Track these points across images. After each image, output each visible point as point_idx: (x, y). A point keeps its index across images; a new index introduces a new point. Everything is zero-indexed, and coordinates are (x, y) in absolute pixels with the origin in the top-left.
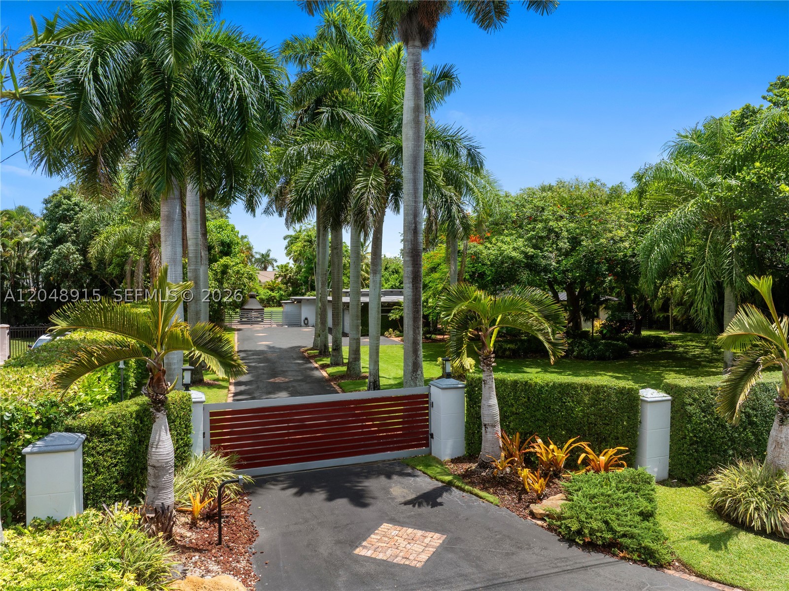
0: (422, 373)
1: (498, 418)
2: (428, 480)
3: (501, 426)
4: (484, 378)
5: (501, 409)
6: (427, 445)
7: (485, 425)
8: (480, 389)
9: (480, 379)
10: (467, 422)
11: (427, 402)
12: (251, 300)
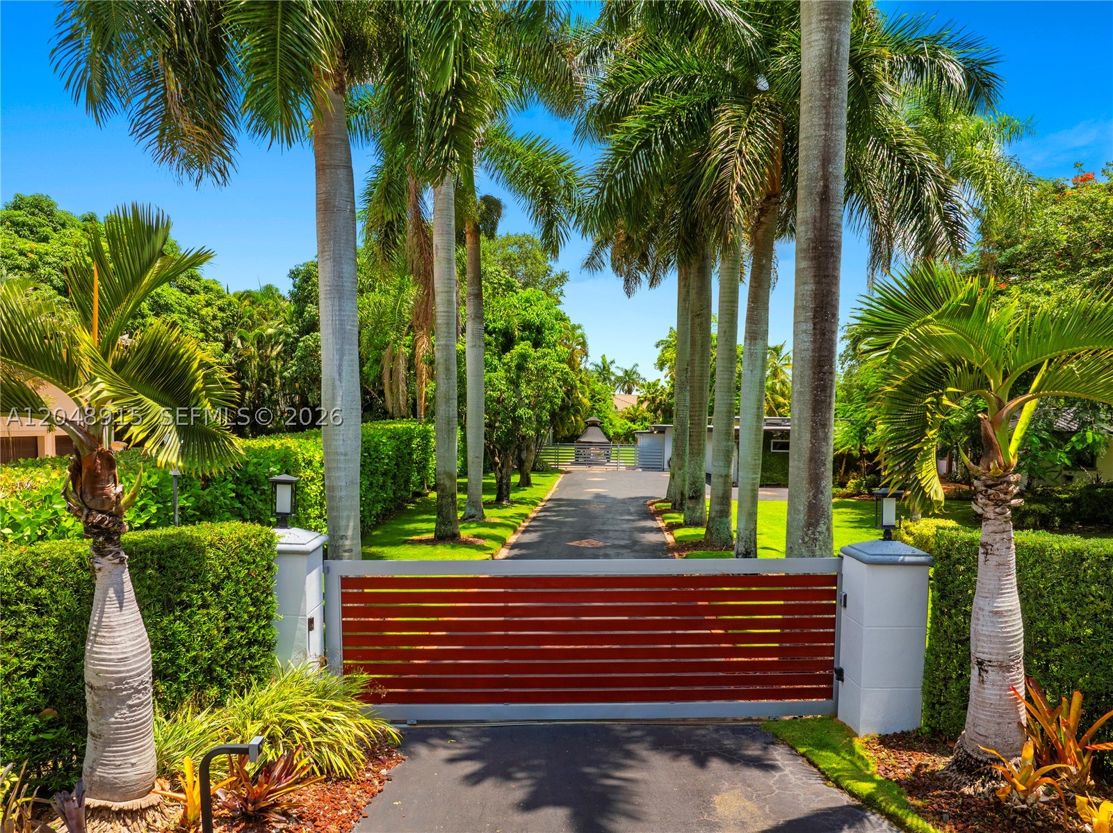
0: (829, 529)
1: (1020, 648)
2: (818, 784)
3: (1027, 670)
4: (984, 540)
5: (1029, 624)
6: (829, 694)
7: (980, 663)
8: (972, 570)
9: (971, 543)
10: (931, 650)
11: (833, 595)
12: (591, 429)
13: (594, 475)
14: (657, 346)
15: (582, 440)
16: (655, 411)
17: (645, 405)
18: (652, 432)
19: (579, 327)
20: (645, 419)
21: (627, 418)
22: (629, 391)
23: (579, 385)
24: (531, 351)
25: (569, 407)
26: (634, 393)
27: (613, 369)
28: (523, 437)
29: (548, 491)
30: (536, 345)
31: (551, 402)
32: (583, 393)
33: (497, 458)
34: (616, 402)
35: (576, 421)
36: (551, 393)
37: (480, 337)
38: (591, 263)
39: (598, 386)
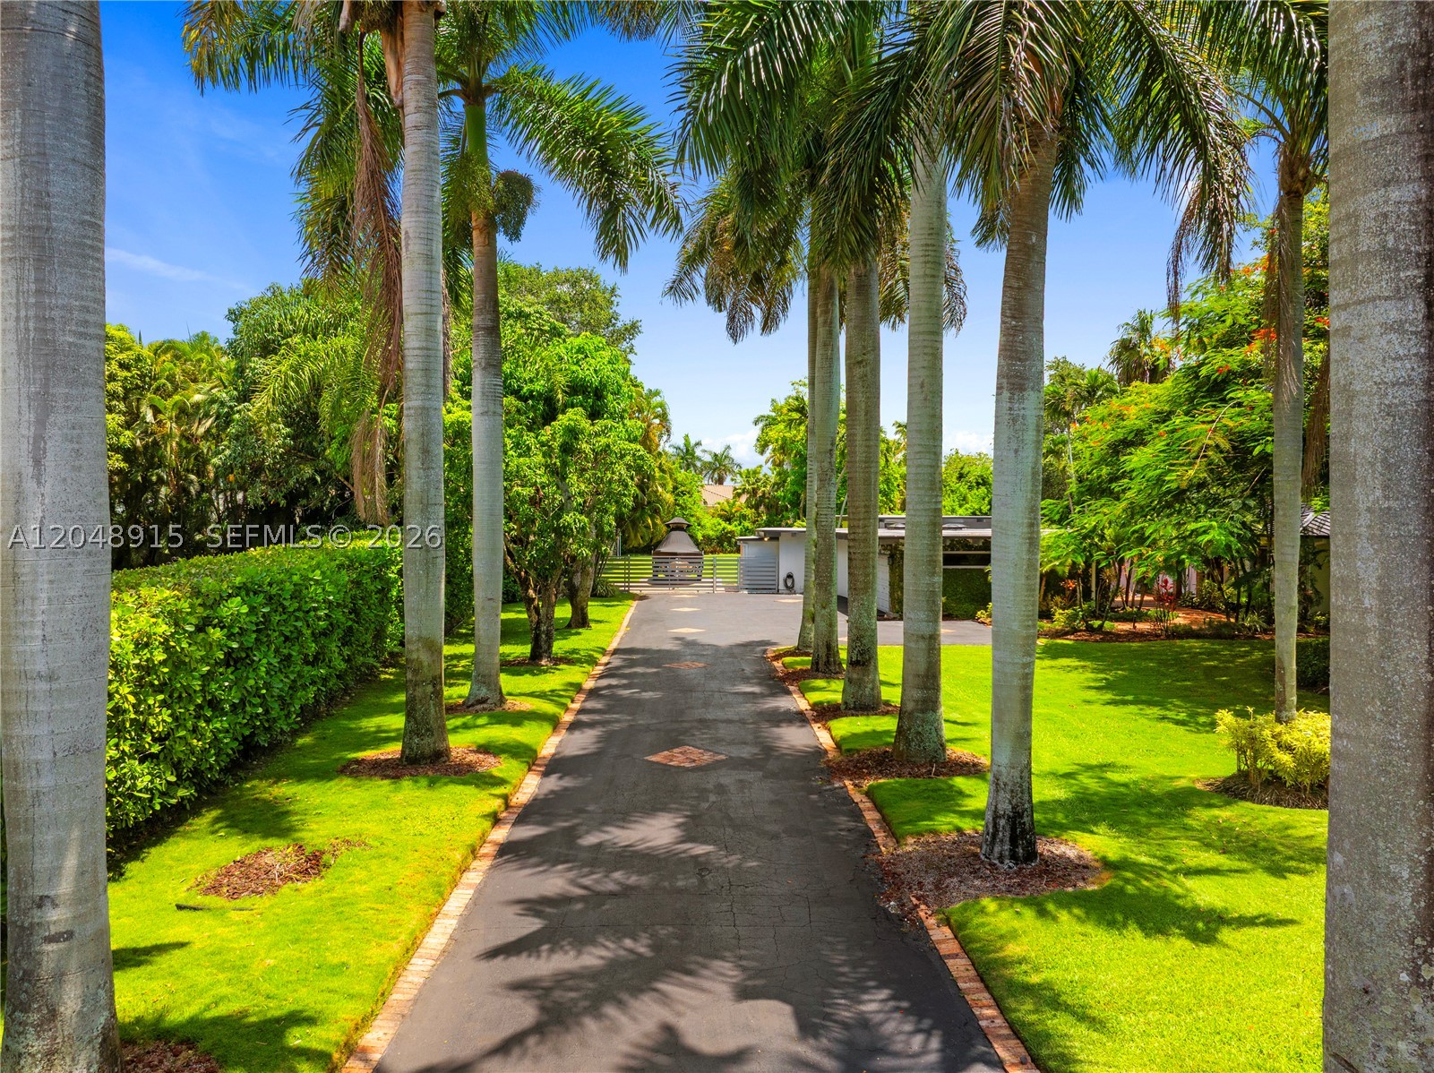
12: (674, 534)
13: (682, 602)
14: (756, 423)
15: (663, 549)
16: (756, 507)
17: (744, 498)
18: (761, 539)
19: (657, 393)
20: (744, 517)
21: (720, 516)
22: (720, 481)
23: (658, 474)
24: (585, 424)
25: (646, 505)
26: (728, 482)
27: (698, 452)
28: (574, 558)
29: (614, 633)
30: (594, 415)
31: (617, 502)
32: (664, 486)
33: (531, 592)
34: (705, 495)
35: (655, 525)
36: (617, 488)
37: (496, 399)
38: (677, 289)
39: (681, 475)
